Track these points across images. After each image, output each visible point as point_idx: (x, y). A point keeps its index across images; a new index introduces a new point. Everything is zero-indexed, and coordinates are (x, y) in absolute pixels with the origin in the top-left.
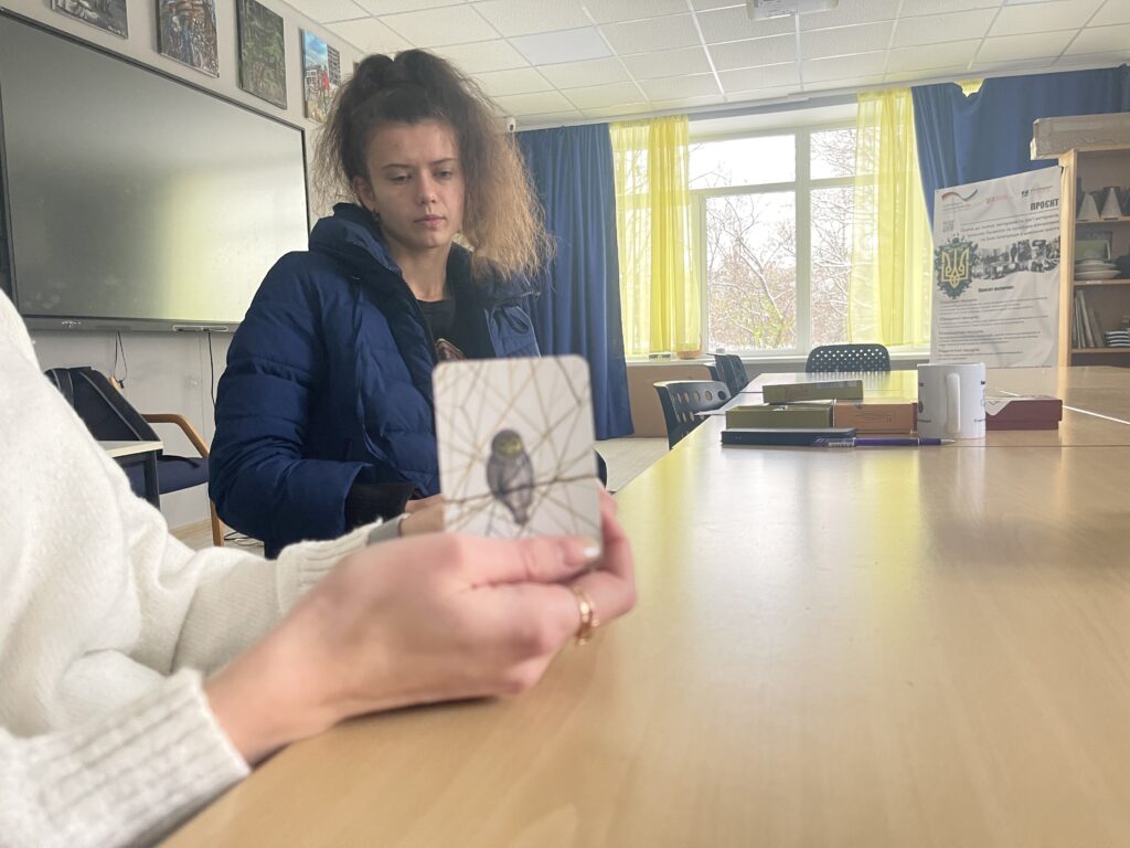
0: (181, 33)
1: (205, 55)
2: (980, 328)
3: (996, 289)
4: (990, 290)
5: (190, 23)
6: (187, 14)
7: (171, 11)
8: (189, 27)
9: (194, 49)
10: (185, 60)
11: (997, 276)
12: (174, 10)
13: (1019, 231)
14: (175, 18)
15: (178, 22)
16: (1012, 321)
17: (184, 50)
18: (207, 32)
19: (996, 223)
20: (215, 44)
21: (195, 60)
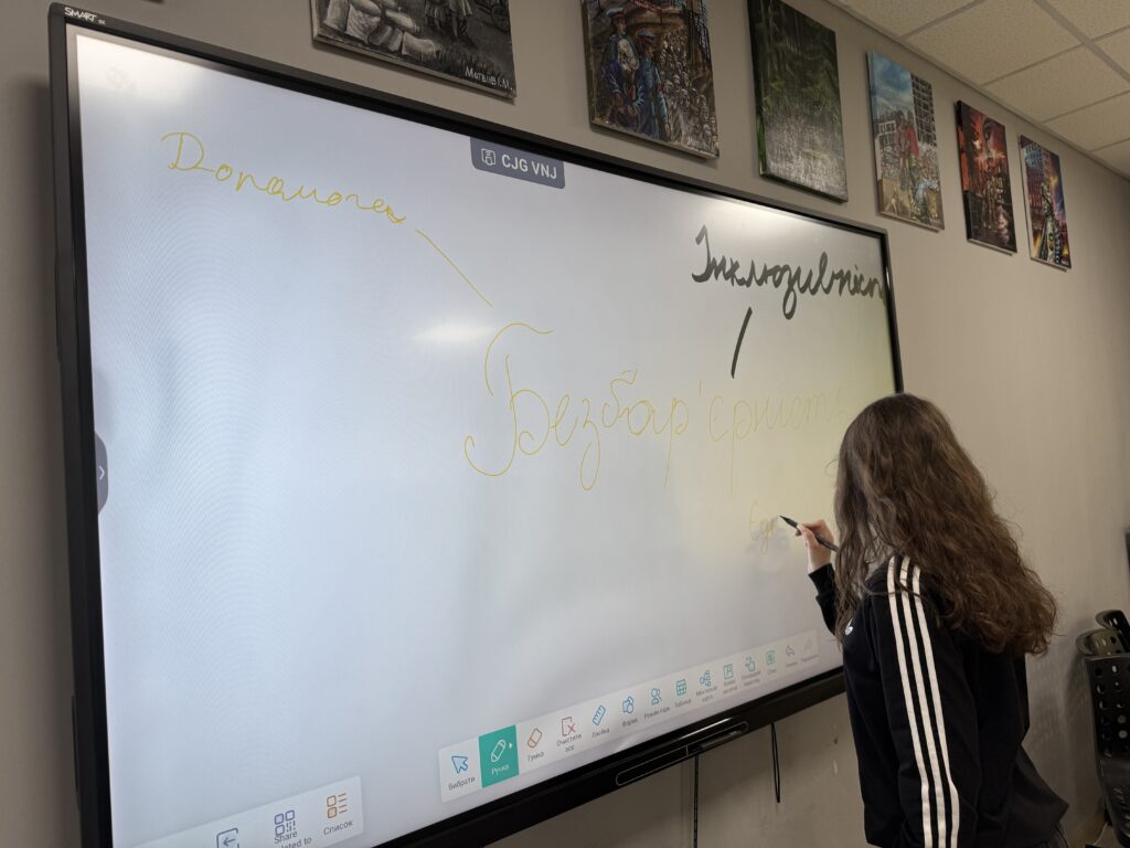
0: (638, 73)
1: (691, 114)
5: (657, 54)
6: (649, 32)
7: (615, 30)
8: (655, 60)
9: (667, 103)
10: (647, 129)
12: (622, 27)
14: (623, 44)
15: (631, 52)
17: (646, 109)
18: (695, 66)
20: (709, 92)
21: (669, 127)
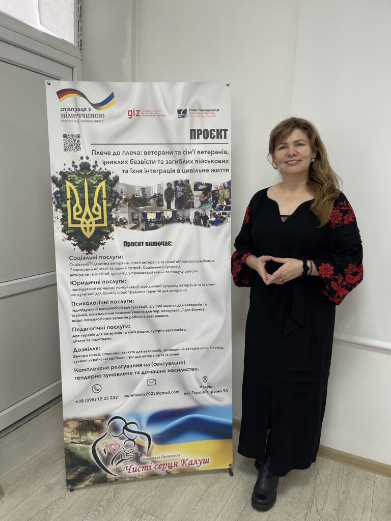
2: (128, 297)
3: (147, 244)
4: (139, 244)
11: (149, 226)
13: (174, 166)
16: (172, 288)
19: (143, 149)
